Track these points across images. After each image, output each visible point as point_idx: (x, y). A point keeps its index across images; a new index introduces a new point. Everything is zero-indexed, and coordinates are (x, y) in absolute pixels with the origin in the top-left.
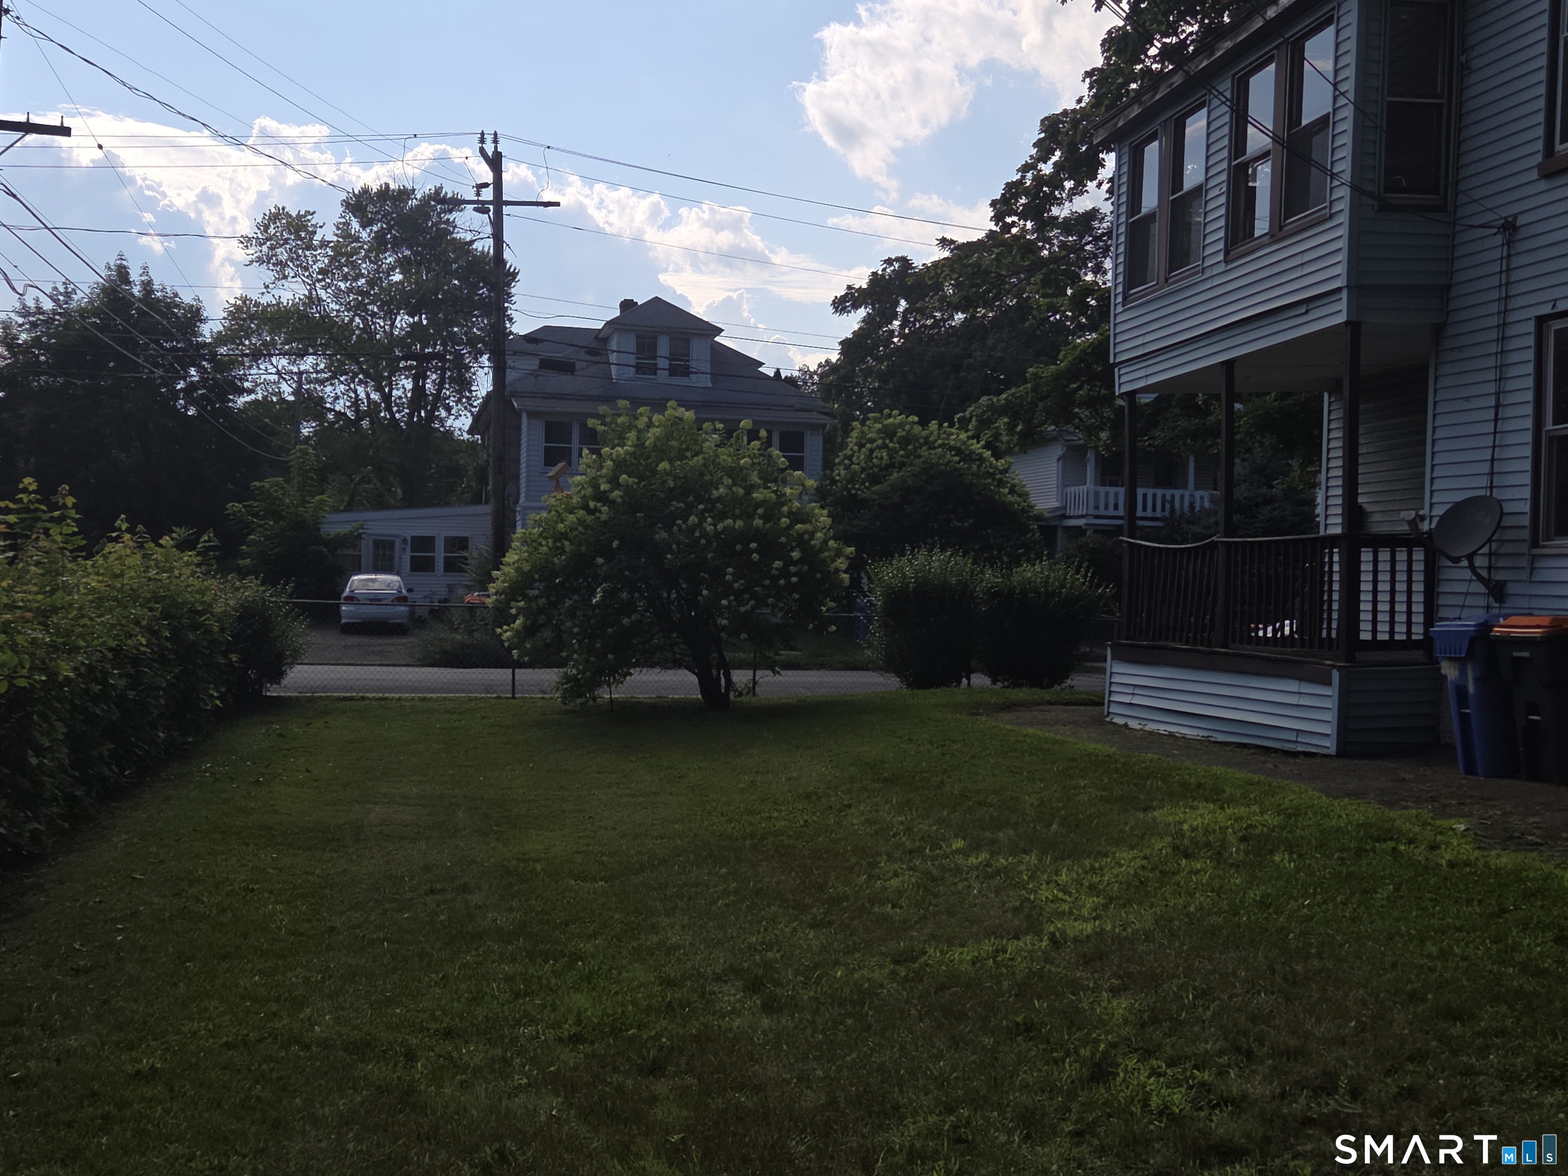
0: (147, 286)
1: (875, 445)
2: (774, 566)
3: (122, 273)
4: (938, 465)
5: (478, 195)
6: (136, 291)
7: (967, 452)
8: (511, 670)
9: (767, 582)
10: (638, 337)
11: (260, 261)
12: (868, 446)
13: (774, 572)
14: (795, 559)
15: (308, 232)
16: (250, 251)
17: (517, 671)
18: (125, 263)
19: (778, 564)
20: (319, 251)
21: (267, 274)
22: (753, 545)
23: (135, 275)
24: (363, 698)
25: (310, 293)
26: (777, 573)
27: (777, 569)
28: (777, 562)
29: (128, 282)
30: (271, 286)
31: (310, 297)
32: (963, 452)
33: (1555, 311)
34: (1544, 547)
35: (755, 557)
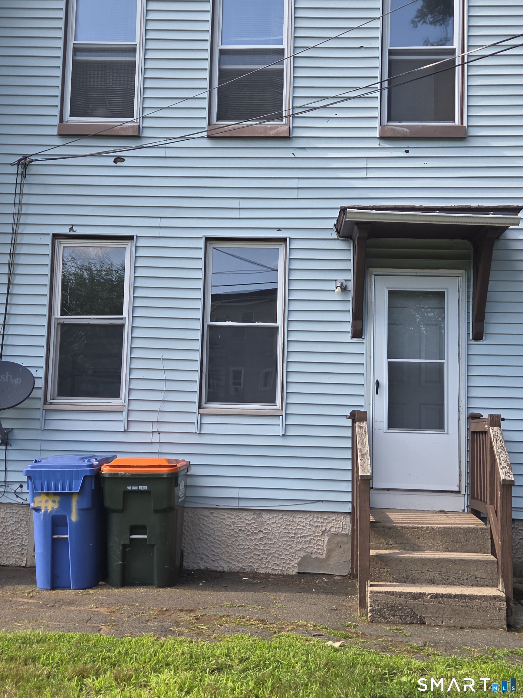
33: (72, 233)
34: (51, 404)
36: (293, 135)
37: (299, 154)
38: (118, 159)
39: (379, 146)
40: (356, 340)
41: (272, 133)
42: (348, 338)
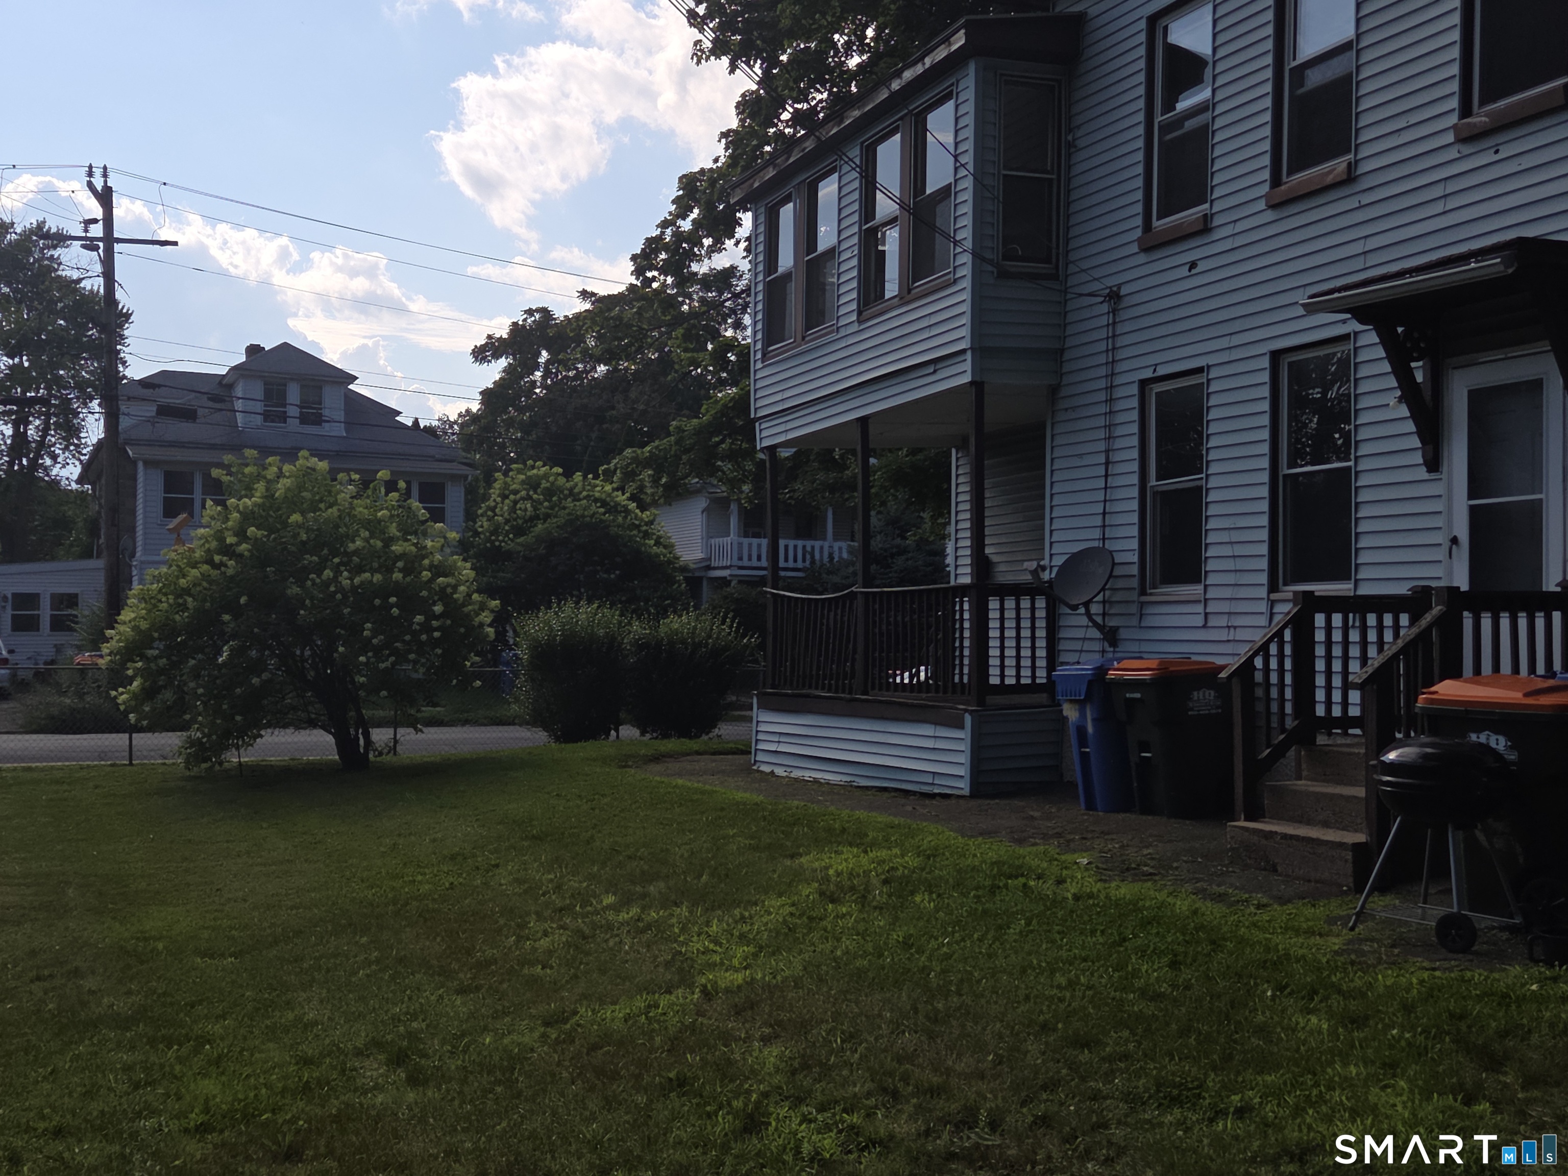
1: (518, 496)
2: (415, 620)
4: (583, 516)
5: (86, 231)
7: (612, 504)
8: (127, 735)
9: (408, 638)
10: (265, 384)
12: (512, 497)
13: (415, 627)
14: (437, 613)
17: (134, 735)
19: (419, 618)
22: (393, 600)
26: (418, 627)
27: (418, 624)
32: (608, 504)
33: (1156, 375)
34: (1151, 594)
35: (395, 611)
36: (1358, 173)
37: (1367, 199)
38: (1193, 265)
39: (1458, 155)
40: (1433, 476)
41: (1329, 180)
42: (1422, 473)
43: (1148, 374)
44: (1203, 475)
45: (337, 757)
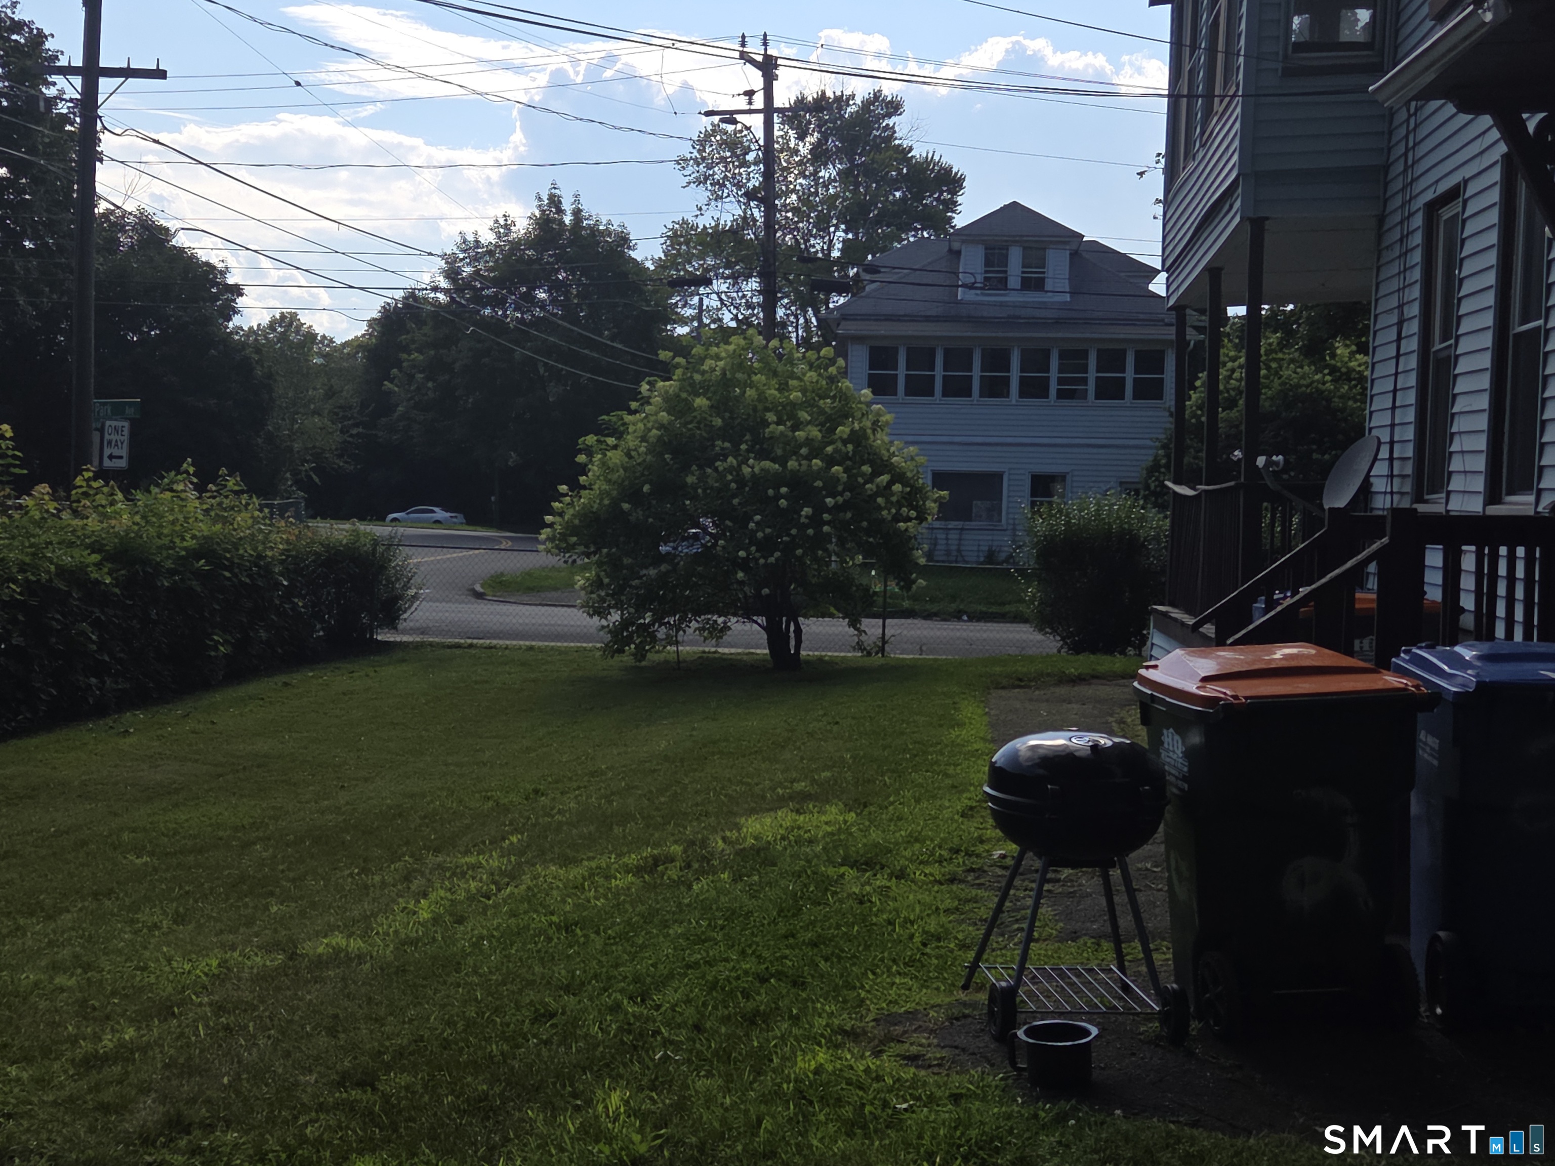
0: (577, 213)
2: (803, 513)
3: (555, 201)
5: (750, 103)
6: (568, 219)
9: (794, 532)
10: (986, 249)
11: (698, 182)
13: (803, 520)
14: (830, 506)
15: (743, 147)
16: (687, 172)
18: (557, 191)
19: (807, 511)
20: (753, 168)
21: (702, 194)
22: (784, 490)
23: (567, 205)
24: (471, 646)
25: (745, 212)
26: (807, 521)
27: (807, 517)
28: (806, 509)
29: (560, 211)
30: (704, 208)
31: (744, 218)
33: (1435, 196)
35: (783, 503)
43: (1429, 196)
44: (1452, 341)
45: (767, 651)
